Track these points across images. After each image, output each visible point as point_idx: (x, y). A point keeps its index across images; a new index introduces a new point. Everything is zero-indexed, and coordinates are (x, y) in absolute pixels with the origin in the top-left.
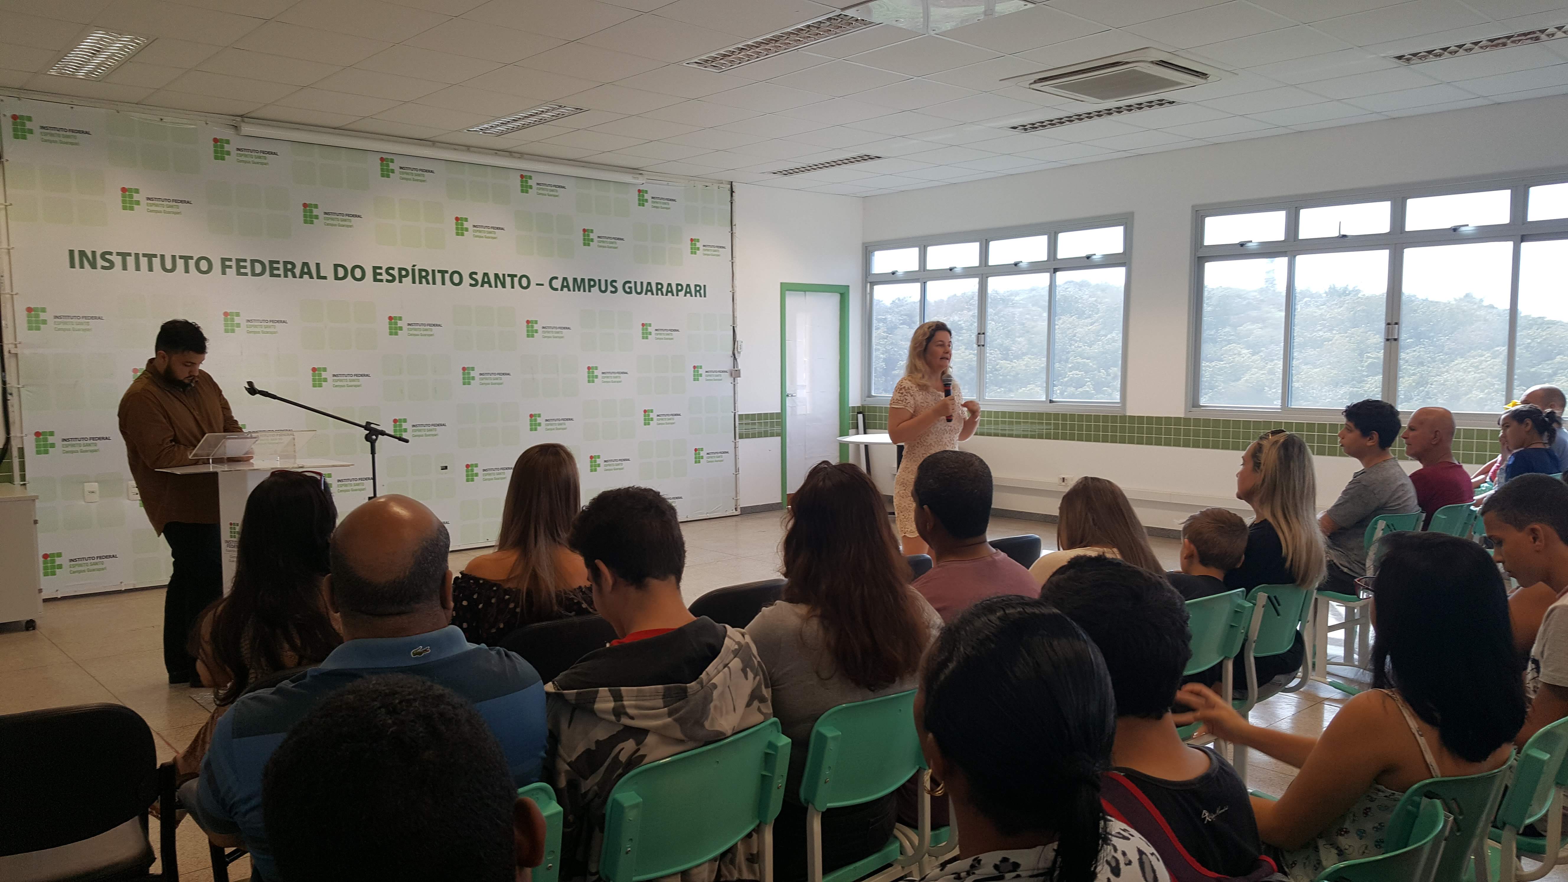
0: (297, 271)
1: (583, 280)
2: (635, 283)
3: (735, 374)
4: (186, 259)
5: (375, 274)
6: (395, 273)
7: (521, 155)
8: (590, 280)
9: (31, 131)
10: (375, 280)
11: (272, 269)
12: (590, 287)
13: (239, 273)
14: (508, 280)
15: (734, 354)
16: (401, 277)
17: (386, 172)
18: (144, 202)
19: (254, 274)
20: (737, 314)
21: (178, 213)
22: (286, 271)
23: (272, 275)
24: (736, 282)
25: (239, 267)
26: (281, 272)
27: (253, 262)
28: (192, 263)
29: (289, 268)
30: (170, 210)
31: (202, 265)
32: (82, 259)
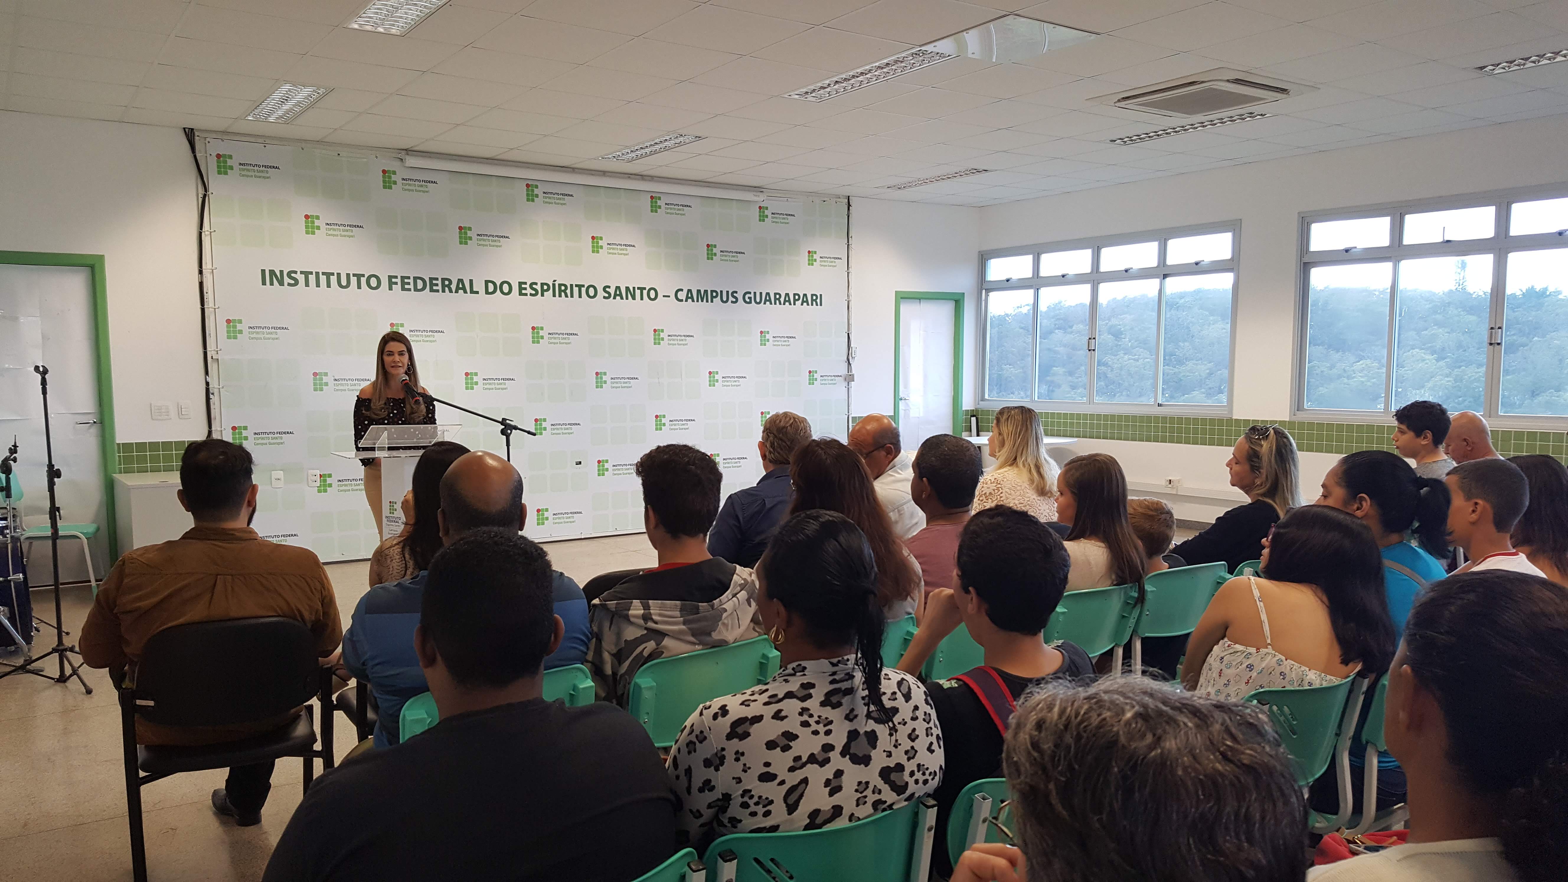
0: (453, 287)
1: (706, 292)
2: (755, 293)
3: (849, 378)
4: (359, 276)
5: (521, 289)
6: (538, 287)
7: (651, 178)
8: (712, 291)
9: (231, 168)
10: (521, 294)
11: (432, 285)
12: (713, 297)
13: (403, 289)
14: (638, 292)
15: (848, 360)
16: (543, 291)
17: (531, 197)
18: (323, 226)
19: (416, 290)
20: (852, 322)
21: (352, 236)
22: (443, 286)
23: (432, 290)
24: (851, 291)
25: (403, 284)
26: (440, 288)
27: (415, 279)
28: (363, 280)
29: (446, 284)
30: (345, 233)
31: (372, 282)
32: (272, 277)
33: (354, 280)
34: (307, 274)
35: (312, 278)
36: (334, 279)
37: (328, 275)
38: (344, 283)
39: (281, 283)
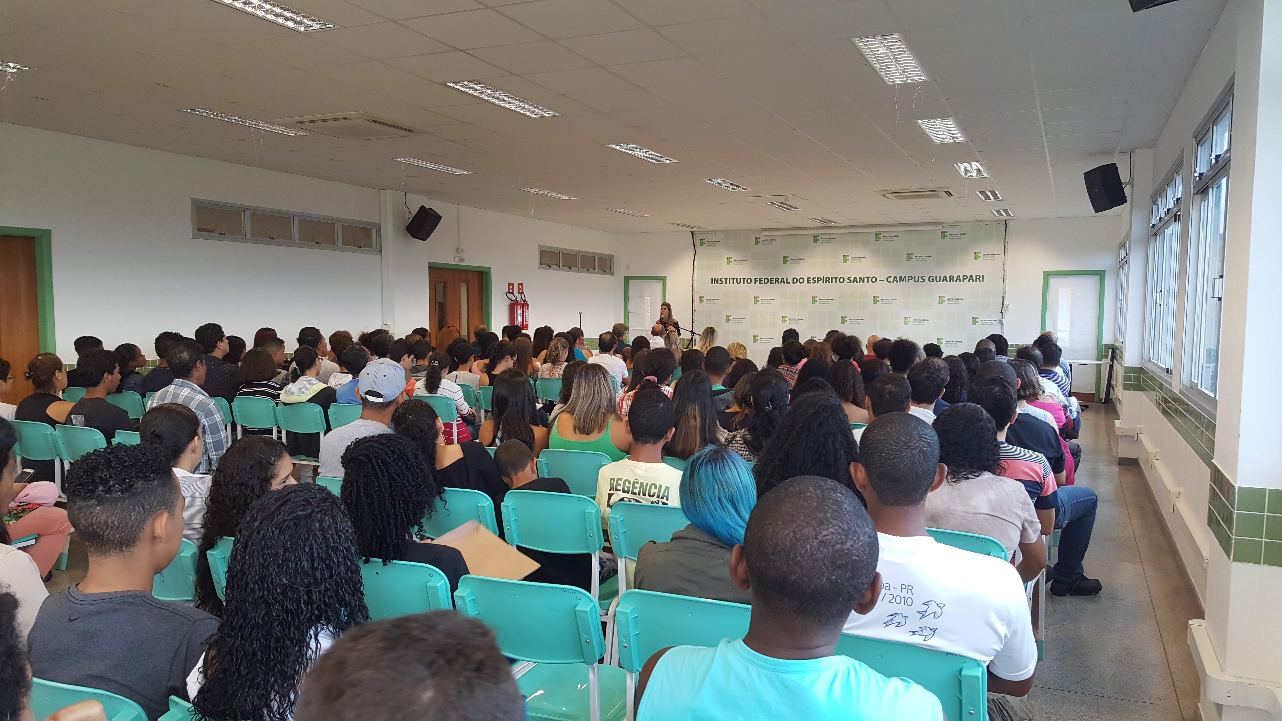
0: (780, 281)
1: (905, 277)
2: (936, 277)
3: (1002, 322)
4: (744, 279)
5: (808, 280)
6: (816, 280)
7: (876, 226)
8: (909, 277)
9: (704, 243)
10: (808, 283)
11: (771, 281)
12: (909, 280)
13: (760, 283)
14: (866, 279)
15: (1002, 312)
16: (818, 281)
17: (815, 241)
19: (765, 283)
20: (1007, 290)
21: (743, 264)
22: (776, 281)
23: (771, 283)
24: (1006, 272)
25: (760, 281)
26: (774, 282)
27: (765, 279)
28: (745, 280)
29: (777, 280)
30: (741, 263)
31: (748, 281)
32: (715, 281)
33: (742, 280)
34: (726, 279)
35: (728, 281)
36: (735, 281)
37: (733, 279)
38: (739, 282)
39: (718, 283)
